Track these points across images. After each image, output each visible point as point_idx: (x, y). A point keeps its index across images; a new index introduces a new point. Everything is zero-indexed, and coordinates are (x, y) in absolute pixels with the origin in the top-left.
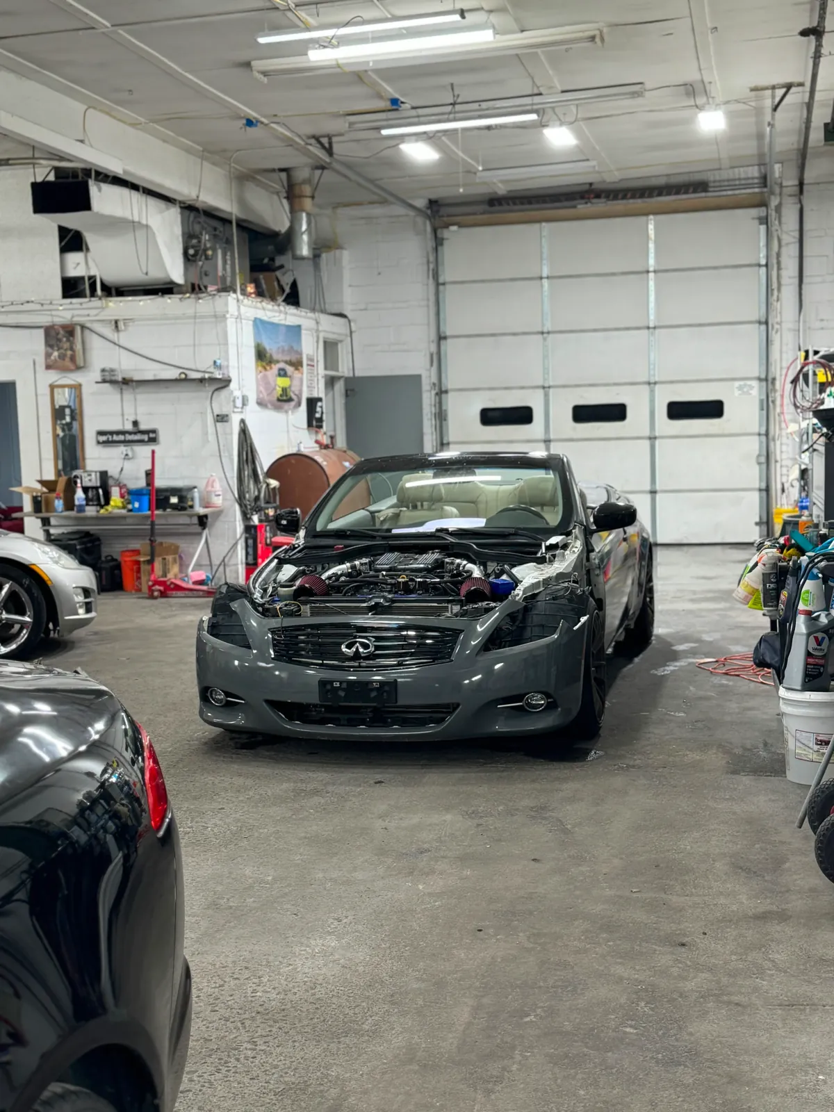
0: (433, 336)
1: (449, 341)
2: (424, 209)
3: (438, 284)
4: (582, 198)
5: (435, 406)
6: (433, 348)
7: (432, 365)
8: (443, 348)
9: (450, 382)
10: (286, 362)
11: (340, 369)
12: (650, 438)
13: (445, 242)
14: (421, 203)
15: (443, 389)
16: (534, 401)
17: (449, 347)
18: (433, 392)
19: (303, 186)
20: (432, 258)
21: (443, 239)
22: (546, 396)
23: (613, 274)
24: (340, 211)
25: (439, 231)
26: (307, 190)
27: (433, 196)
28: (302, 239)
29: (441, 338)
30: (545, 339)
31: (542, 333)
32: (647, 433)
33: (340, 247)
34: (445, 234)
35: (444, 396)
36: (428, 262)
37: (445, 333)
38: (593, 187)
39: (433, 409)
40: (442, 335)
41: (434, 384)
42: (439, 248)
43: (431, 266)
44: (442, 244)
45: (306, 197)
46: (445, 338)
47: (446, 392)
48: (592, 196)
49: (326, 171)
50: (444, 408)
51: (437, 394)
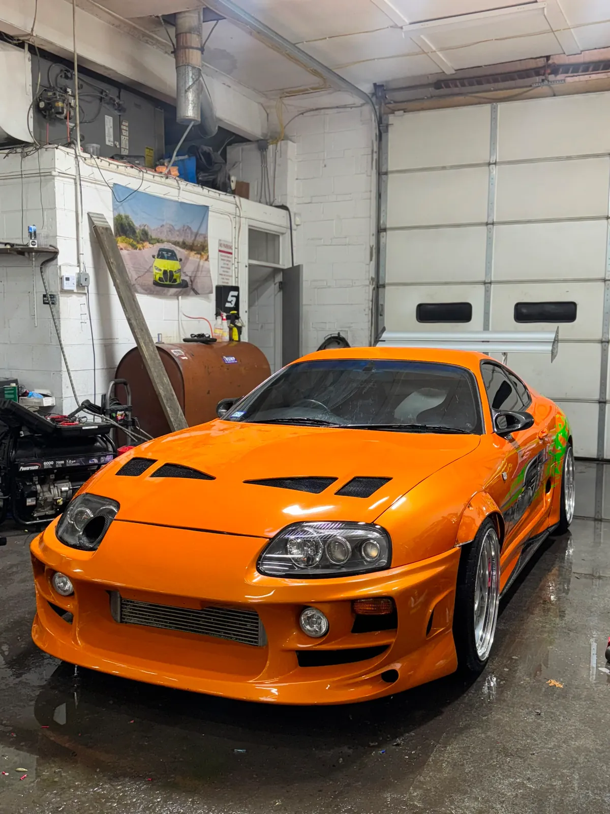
0: (373, 230)
1: (389, 232)
2: (369, 95)
3: (382, 174)
4: (538, 74)
5: (372, 301)
6: (373, 242)
7: (371, 260)
8: (382, 240)
9: (389, 277)
10: (176, 243)
11: (281, 263)
12: (602, 342)
13: (390, 129)
14: (367, 88)
15: (381, 283)
16: (474, 297)
17: (389, 239)
18: (371, 287)
19: (188, 35)
20: (375, 149)
21: (387, 126)
22: (487, 292)
23: (569, 158)
24: (286, 101)
25: (384, 117)
26: (194, 40)
27: (378, 81)
28: (187, 98)
29: (381, 230)
30: (489, 231)
31: (487, 224)
32: (599, 336)
33: (286, 138)
34: (391, 119)
35: (381, 290)
36: (373, 151)
37: (385, 224)
38: (550, 62)
39: (371, 303)
40: (382, 227)
41: (372, 279)
42: (384, 135)
43: (375, 156)
44: (387, 131)
45: (193, 48)
46: (385, 230)
47: (384, 286)
48: (549, 71)
49: (220, 21)
50: (381, 302)
51: (374, 289)
